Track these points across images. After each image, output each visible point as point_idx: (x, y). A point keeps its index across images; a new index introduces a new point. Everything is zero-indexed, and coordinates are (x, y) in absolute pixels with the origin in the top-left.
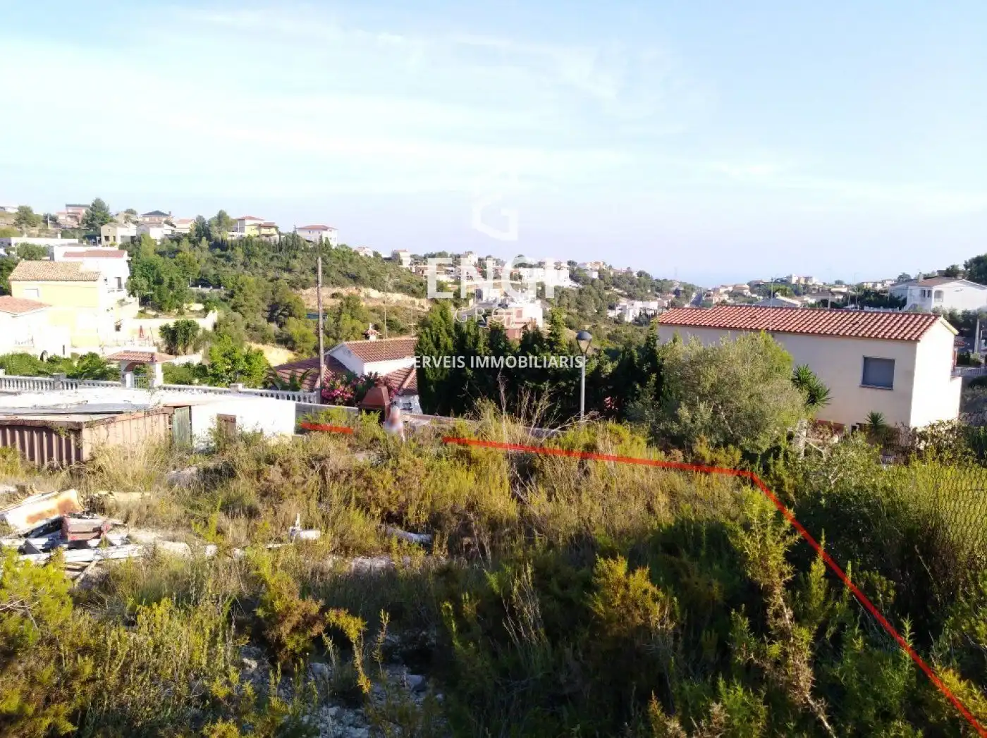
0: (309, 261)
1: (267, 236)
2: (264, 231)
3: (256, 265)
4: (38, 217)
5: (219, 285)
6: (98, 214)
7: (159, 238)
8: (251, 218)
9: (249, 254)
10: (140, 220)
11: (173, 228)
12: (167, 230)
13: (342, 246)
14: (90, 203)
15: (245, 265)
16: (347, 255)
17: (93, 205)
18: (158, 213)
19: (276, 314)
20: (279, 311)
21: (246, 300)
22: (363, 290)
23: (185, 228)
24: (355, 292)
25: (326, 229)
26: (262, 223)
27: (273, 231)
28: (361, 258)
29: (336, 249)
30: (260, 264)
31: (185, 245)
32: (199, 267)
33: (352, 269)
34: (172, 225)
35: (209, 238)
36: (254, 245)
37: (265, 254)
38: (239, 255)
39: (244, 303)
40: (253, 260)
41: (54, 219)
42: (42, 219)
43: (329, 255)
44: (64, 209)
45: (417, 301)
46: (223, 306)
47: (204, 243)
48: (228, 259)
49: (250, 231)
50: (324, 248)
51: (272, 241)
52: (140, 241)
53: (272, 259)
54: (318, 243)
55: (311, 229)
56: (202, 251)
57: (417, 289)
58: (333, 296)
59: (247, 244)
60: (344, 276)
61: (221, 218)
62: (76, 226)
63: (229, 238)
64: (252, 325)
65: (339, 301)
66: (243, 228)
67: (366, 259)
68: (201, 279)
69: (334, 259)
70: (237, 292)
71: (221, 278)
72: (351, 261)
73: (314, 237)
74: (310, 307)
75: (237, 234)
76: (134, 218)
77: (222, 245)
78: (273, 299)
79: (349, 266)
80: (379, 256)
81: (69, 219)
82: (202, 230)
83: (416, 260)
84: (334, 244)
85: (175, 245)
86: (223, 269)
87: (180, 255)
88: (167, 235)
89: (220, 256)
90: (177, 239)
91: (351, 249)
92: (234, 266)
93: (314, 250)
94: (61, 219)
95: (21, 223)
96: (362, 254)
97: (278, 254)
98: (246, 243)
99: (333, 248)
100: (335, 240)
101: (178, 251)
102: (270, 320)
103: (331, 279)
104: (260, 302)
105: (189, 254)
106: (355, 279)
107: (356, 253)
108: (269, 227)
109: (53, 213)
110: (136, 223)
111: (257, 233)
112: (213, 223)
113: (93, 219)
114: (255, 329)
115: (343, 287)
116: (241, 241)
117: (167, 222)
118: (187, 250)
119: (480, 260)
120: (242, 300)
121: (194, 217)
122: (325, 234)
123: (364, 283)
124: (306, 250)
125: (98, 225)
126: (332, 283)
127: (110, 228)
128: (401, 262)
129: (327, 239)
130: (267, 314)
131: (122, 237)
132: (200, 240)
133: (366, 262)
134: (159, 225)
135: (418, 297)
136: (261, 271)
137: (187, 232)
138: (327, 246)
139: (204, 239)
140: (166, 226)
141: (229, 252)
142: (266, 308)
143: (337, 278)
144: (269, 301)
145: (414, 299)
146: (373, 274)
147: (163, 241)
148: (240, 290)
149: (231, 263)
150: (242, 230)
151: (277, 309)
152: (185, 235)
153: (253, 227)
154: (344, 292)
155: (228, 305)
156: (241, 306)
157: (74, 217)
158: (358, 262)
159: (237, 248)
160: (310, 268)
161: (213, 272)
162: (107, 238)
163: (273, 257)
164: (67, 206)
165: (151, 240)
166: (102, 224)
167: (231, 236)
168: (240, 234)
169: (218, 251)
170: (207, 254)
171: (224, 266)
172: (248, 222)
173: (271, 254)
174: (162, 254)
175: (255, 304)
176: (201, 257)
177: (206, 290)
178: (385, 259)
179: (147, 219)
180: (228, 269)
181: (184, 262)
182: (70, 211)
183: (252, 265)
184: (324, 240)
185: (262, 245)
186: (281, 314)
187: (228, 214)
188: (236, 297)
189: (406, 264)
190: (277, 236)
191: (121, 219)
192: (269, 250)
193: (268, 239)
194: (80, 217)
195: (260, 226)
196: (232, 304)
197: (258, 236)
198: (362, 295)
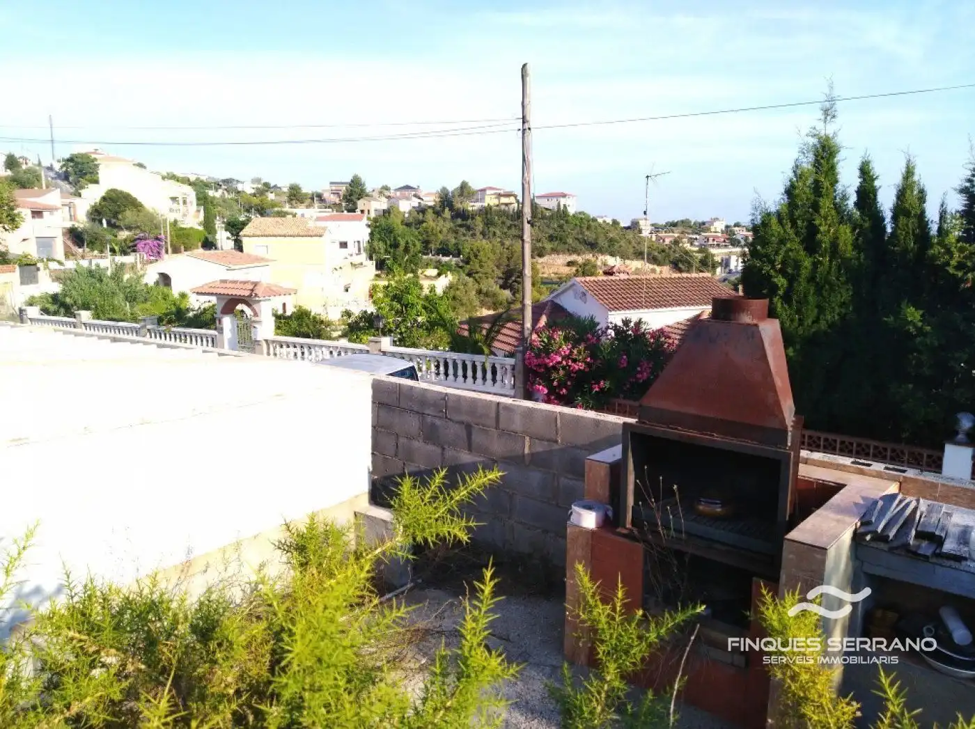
0: (546, 229)
1: (506, 205)
2: (504, 200)
3: (494, 234)
4: (306, 194)
5: (458, 255)
6: (356, 190)
7: (407, 210)
8: (491, 188)
9: (488, 223)
10: (392, 195)
11: (419, 201)
12: (415, 202)
13: (580, 213)
14: (348, 180)
15: (483, 234)
16: (584, 222)
17: (352, 181)
18: (408, 188)
19: (510, 281)
20: (513, 278)
21: (481, 266)
22: (601, 257)
23: (430, 201)
24: (593, 259)
25: (564, 196)
26: (502, 192)
27: (512, 199)
28: (600, 225)
29: (574, 216)
30: (498, 233)
31: (430, 215)
32: (441, 237)
33: (589, 235)
34: (420, 198)
35: (451, 208)
36: (493, 213)
37: (503, 223)
38: (479, 224)
39: (479, 270)
40: (492, 229)
41: (320, 196)
42: (310, 196)
43: (567, 222)
44: (328, 187)
45: (658, 269)
46: (458, 272)
47: (447, 214)
48: (469, 228)
49: (490, 201)
50: (562, 214)
51: (511, 210)
52: (389, 213)
53: (509, 228)
54: (556, 209)
55: (549, 197)
56: (444, 221)
57: (660, 257)
58: (570, 264)
59: (487, 214)
60: (580, 243)
61: (464, 189)
62: (337, 201)
63: (470, 209)
64: (485, 290)
65: (574, 269)
66: (484, 198)
67: (604, 225)
68: (443, 249)
69: (572, 226)
70: (473, 258)
71: (460, 247)
72: (589, 228)
73: (552, 204)
74: (545, 276)
75: (478, 205)
76: (387, 193)
77: (462, 215)
78: (508, 266)
79: (587, 233)
80: (618, 223)
81: (332, 195)
82: (446, 201)
83: (656, 228)
84: (571, 211)
85: (421, 216)
86: (463, 238)
87: (424, 225)
88: (414, 207)
89: (461, 226)
90: (422, 210)
91: (589, 216)
92: (473, 235)
93: (551, 217)
94: (326, 195)
95: (292, 200)
96: (600, 220)
97: (516, 223)
98: (486, 212)
99: (571, 214)
100: (572, 207)
101: (423, 222)
102: (503, 287)
103: (567, 246)
104: (495, 268)
105: (431, 223)
106: (593, 246)
107: (594, 220)
108: (508, 195)
109: (319, 191)
110: (389, 197)
111: (496, 202)
112: (456, 194)
113: (350, 195)
114: (487, 294)
115: (579, 254)
116: (481, 210)
117: (415, 196)
118: (431, 219)
119: (727, 227)
120: (477, 266)
121: (438, 188)
122: (563, 201)
123: (602, 252)
124: (543, 217)
125: (355, 200)
126: (568, 250)
127: (365, 202)
128: (640, 231)
129: (565, 206)
130: (501, 282)
131: (376, 210)
132: (443, 211)
133: (604, 228)
134: (408, 199)
135: (659, 264)
136: (499, 240)
137: (432, 204)
138: (565, 213)
139: (447, 210)
140: (414, 199)
141: (469, 222)
142: (501, 275)
143: (573, 245)
144: (503, 268)
145: (655, 267)
146: (611, 241)
147: (410, 213)
148: (476, 256)
149: (471, 232)
150: (483, 200)
151: (511, 277)
152: (430, 207)
153: (493, 196)
154: (580, 259)
155: (464, 271)
156: (477, 273)
157: (336, 193)
158: (596, 228)
159: (478, 218)
160: (547, 235)
161: (453, 241)
162: (362, 211)
163: (511, 225)
164: (331, 183)
165: (399, 212)
166: (359, 199)
167: (472, 206)
168: (481, 204)
169: (459, 221)
170: (449, 225)
171: (464, 235)
172: (488, 192)
173: (509, 223)
174: (408, 225)
175: (490, 271)
176: (442, 227)
177: (446, 259)
178: (625, 228)
179: (398, 193)
180: (467, 238)
181: (427, 232)
182: (334, 188)
183: (491, 235)
184: (562, 208)
185: (502, 214)
186: (515, 281)
187: (470, 184)
188: (471, 263)
189: (645, 233)
190: (516, 205)
191: (375, 194)
192: (507, 218)
193: (507, 208)
194: (341, 193)
195: (500, 195)
196: (467, 271)
197: (498, 206)
198: (599, 263)
